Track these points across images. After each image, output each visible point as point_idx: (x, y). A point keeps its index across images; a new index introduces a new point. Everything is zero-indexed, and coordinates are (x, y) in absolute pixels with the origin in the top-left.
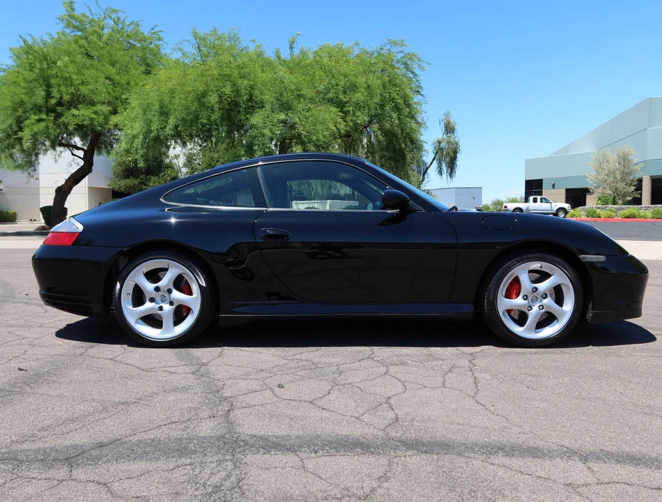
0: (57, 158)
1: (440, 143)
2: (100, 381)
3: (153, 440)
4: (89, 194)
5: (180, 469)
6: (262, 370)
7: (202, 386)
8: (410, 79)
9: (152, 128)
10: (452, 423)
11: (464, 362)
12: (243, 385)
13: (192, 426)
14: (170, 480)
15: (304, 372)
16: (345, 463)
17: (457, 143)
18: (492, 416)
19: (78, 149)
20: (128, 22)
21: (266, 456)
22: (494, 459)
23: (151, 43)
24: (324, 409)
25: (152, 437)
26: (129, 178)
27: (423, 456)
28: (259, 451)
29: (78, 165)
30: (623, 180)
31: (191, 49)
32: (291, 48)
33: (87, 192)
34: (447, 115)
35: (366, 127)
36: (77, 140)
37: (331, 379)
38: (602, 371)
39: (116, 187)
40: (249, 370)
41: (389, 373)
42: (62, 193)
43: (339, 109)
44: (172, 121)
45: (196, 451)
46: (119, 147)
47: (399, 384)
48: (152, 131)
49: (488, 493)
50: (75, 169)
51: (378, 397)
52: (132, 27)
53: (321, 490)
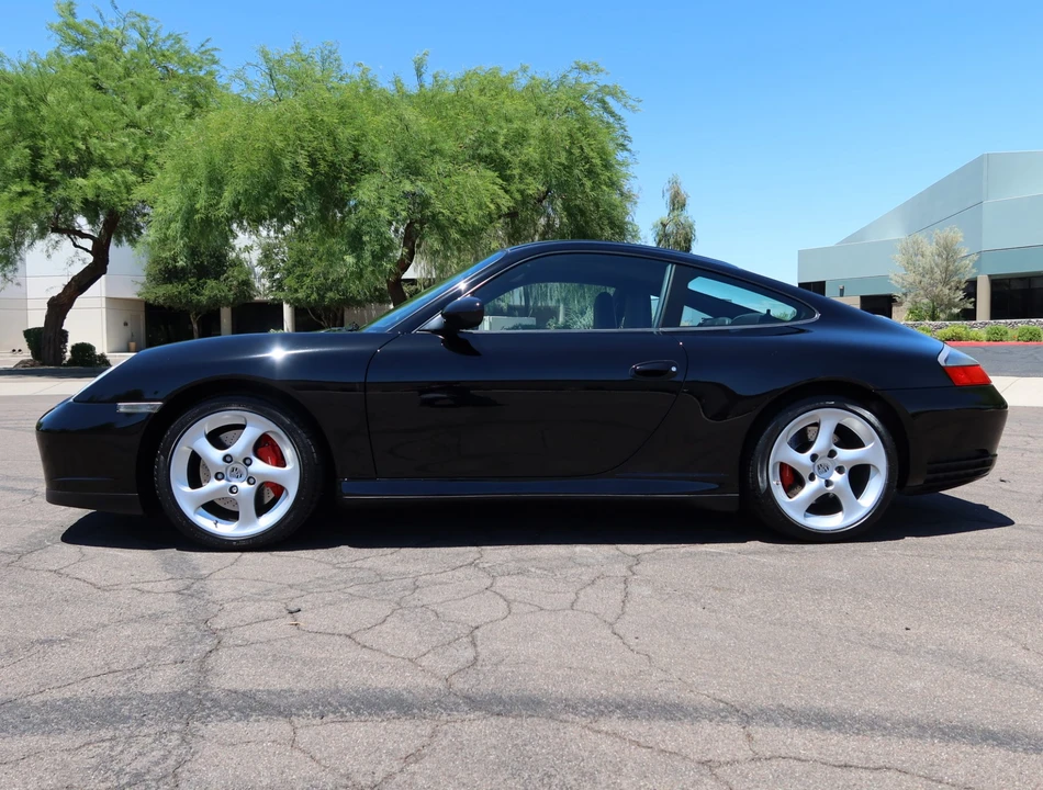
0: (51, 250)
1: (664, 226)
2: (20, 607)
3: (67, 701)
4: (107, 308)
5: (91, 747)
6: (291, 586)
7: (183, 613)
8: (608, 125)
9: (198, 206)
10: (559, 667)
11: (620, 570)
12: (250, 610)
13: (140, 677)
14: (66, 766)
15: (357, 588)
16: (364, 732)
17: (691, 227)
18: (630, 653)
19: (84, 236)
20: (163, 35)
21: (239, 724)
22: (605, 725)
23: (200, 68)
24: (365, 647)
25: (68, 694)
26: (171, 283)
27: (493, 720)
28: (232, 715)
29: (84, 261)
30: (945, 283)
31: (258, 77)
32: (419, 75)
33: (104, 305)
34: (674, 183)
35: (540, 201)
36: (82, 222)
37: (397, 599)
38: (831, 580)
39: (151, 299)
40: (269, 586)
41: (494, 589)
42: (59, 307)
43: (497, 174)
44: (228, 196)
45: (129, 717)
46: (150, 234)
47: (503, 604)
48: (197, 211)
49: (570, 780)
50: (78, 268)
51: (459, 626)
52: (169, 43)
53: (304, 778)
